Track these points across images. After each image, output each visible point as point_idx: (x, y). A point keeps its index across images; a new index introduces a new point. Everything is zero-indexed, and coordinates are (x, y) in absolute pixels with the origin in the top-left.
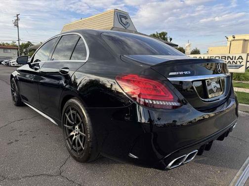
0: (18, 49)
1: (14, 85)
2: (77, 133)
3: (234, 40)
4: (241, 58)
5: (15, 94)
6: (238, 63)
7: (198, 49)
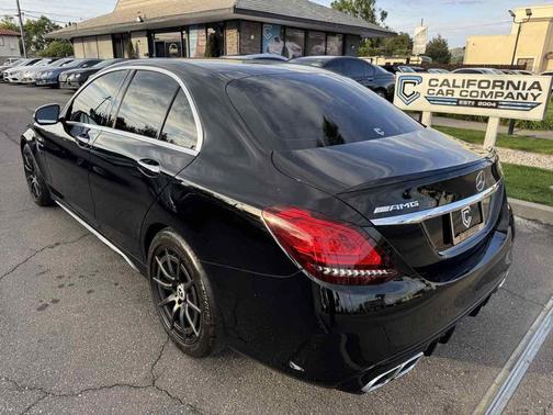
0: (19, 36)
1: (31, 161)
2: (182, 299)
3: (528, 20)
4: (537, 85)
5: (35, 180)
6: (530, 99)
7: (443, 38)
